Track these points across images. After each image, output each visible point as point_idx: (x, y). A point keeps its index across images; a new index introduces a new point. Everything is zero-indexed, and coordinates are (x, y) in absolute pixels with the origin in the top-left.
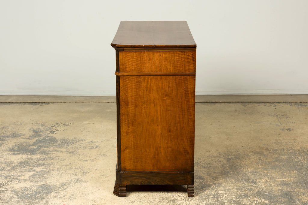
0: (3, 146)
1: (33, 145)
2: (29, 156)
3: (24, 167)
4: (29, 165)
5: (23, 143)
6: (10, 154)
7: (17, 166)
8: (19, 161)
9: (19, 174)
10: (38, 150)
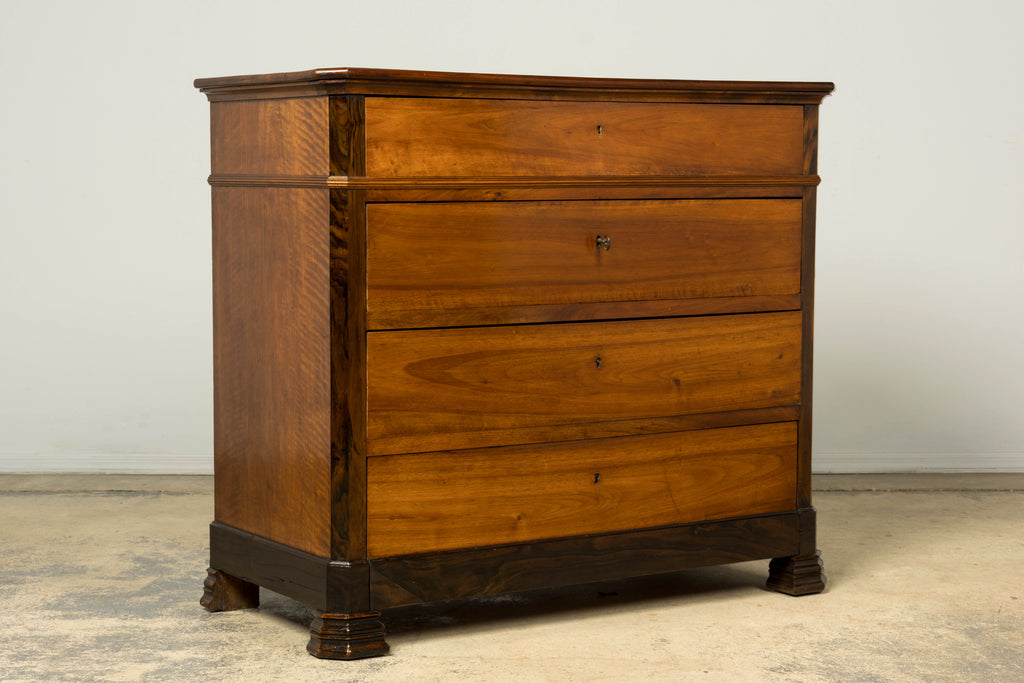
0: (17, 597)
1: (140, 594)
2: (128, 623)
3: (118, 650)
4: (136, 645)
5: (99, 589)
6: (51, 618)
7: (83, 648)
8: (92, 634)
9: (97, 667)
10: (165, 607)
